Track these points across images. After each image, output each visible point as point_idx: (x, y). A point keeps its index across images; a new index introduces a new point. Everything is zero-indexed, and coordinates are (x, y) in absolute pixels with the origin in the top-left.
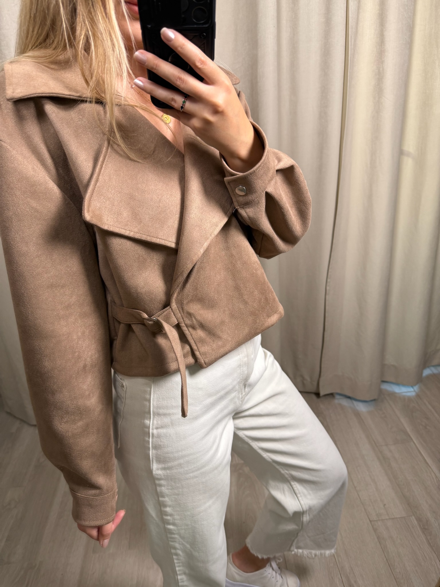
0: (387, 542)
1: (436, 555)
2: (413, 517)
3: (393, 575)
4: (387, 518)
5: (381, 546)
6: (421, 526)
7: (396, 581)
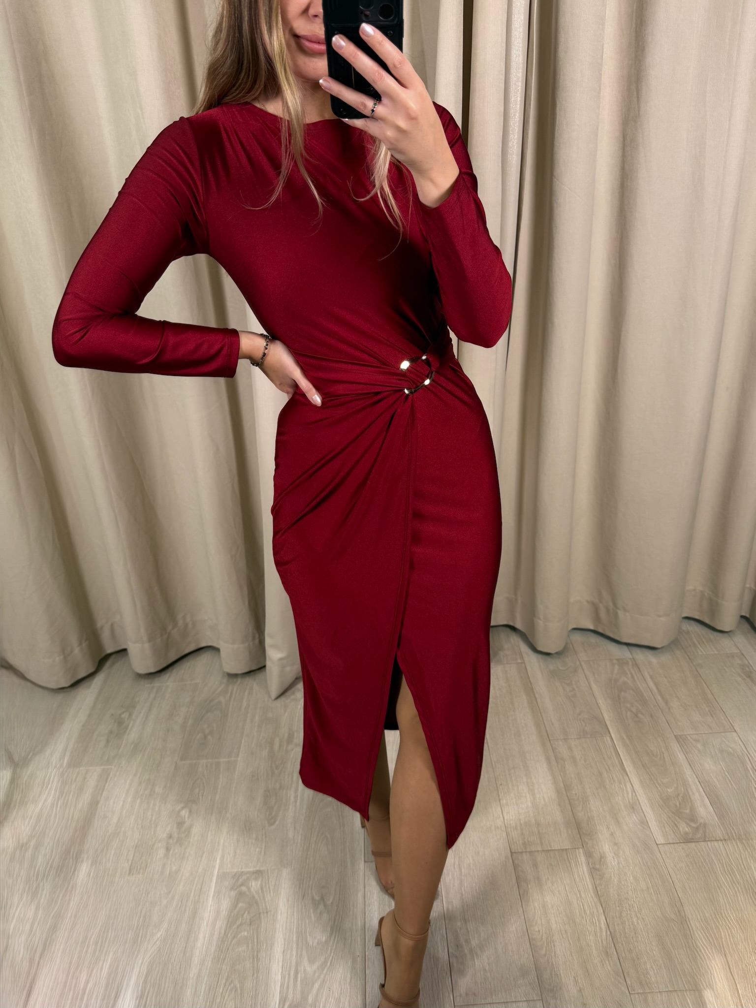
0: (529, 886)
1: (603, 909)
2: (581, 850)
3: (527, 934)
4: (540, 849)
5: (519, 891)
6: (590, 864)
7: (530, 944)
